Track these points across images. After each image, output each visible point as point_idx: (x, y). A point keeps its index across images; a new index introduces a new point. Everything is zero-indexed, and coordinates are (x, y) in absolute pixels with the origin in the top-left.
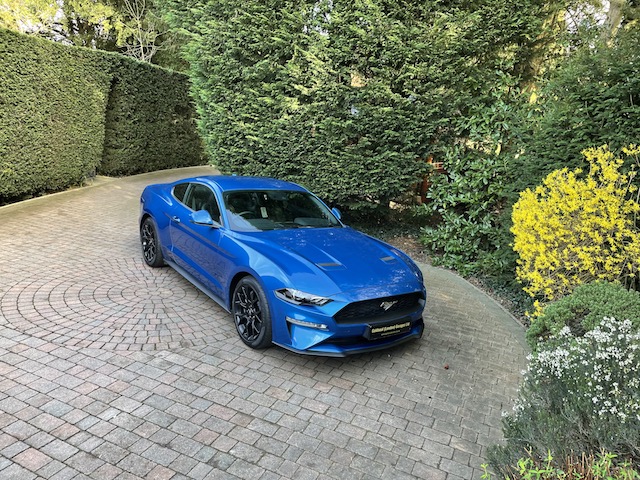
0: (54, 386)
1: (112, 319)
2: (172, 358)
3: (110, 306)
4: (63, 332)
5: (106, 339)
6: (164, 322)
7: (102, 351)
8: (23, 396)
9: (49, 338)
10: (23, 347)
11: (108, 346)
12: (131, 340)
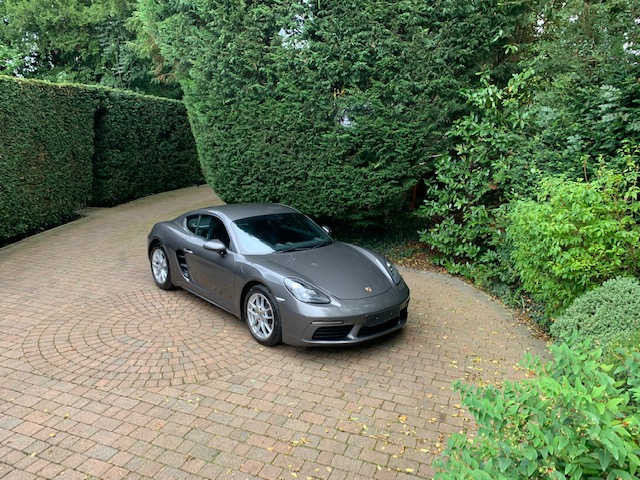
1: (135, 356)
3: (130, 342)
4: (91, 373)
5: (133, 377)
7: (132, 390)
9: (78, 381)
10: (55, 393)
11: (138, 384)
12: (158, 376)
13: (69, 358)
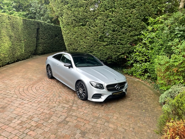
0: (34, 113)
1: (46, 95)
2: (65, 105)
3: (45, 91)
4: (33, 99)
5: (45, 100)
6: (60, 96)
7: (45, 104)
8: (26, 117)
9: (30, 101)
10: (23, 103)
11: (46, 102)
12: (52, 101)
13: (28, 94)
